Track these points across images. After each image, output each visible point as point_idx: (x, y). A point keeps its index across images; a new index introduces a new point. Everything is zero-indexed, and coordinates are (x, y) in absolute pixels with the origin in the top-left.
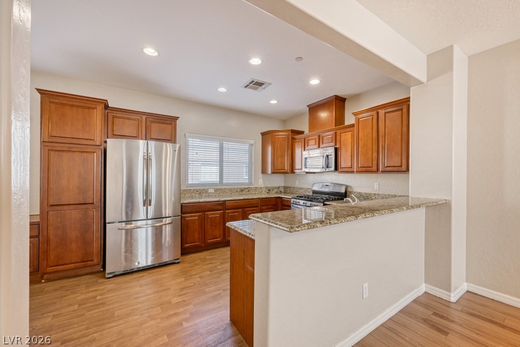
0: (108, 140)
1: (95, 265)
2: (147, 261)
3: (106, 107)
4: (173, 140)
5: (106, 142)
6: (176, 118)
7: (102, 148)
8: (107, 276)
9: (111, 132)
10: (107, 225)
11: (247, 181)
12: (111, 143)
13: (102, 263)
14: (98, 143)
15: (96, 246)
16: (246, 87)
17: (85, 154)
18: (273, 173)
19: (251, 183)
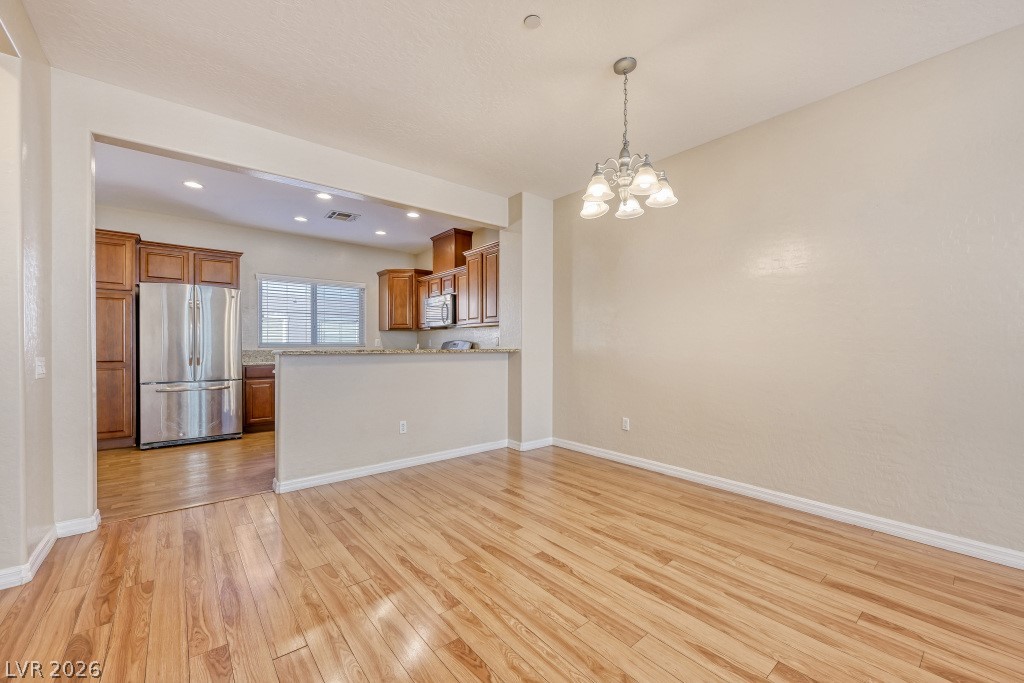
0: (141, 284)
1: (125, 437)
2: (200, 432)
3: (139, 241)
4: (235, 283)
5: (138, 286)
6: (240, 254)
7: (133, 293)
8: (142, 447)
9: (145, 274)
10: (142, 386)
11: (356, 340)
12: (145, 289)
13: (134, 436)
14: (128, 288)
15: (127, 413)
16: (330, 217)
17: (111, 301)
18: (391, 329)
19: (362, 343)
